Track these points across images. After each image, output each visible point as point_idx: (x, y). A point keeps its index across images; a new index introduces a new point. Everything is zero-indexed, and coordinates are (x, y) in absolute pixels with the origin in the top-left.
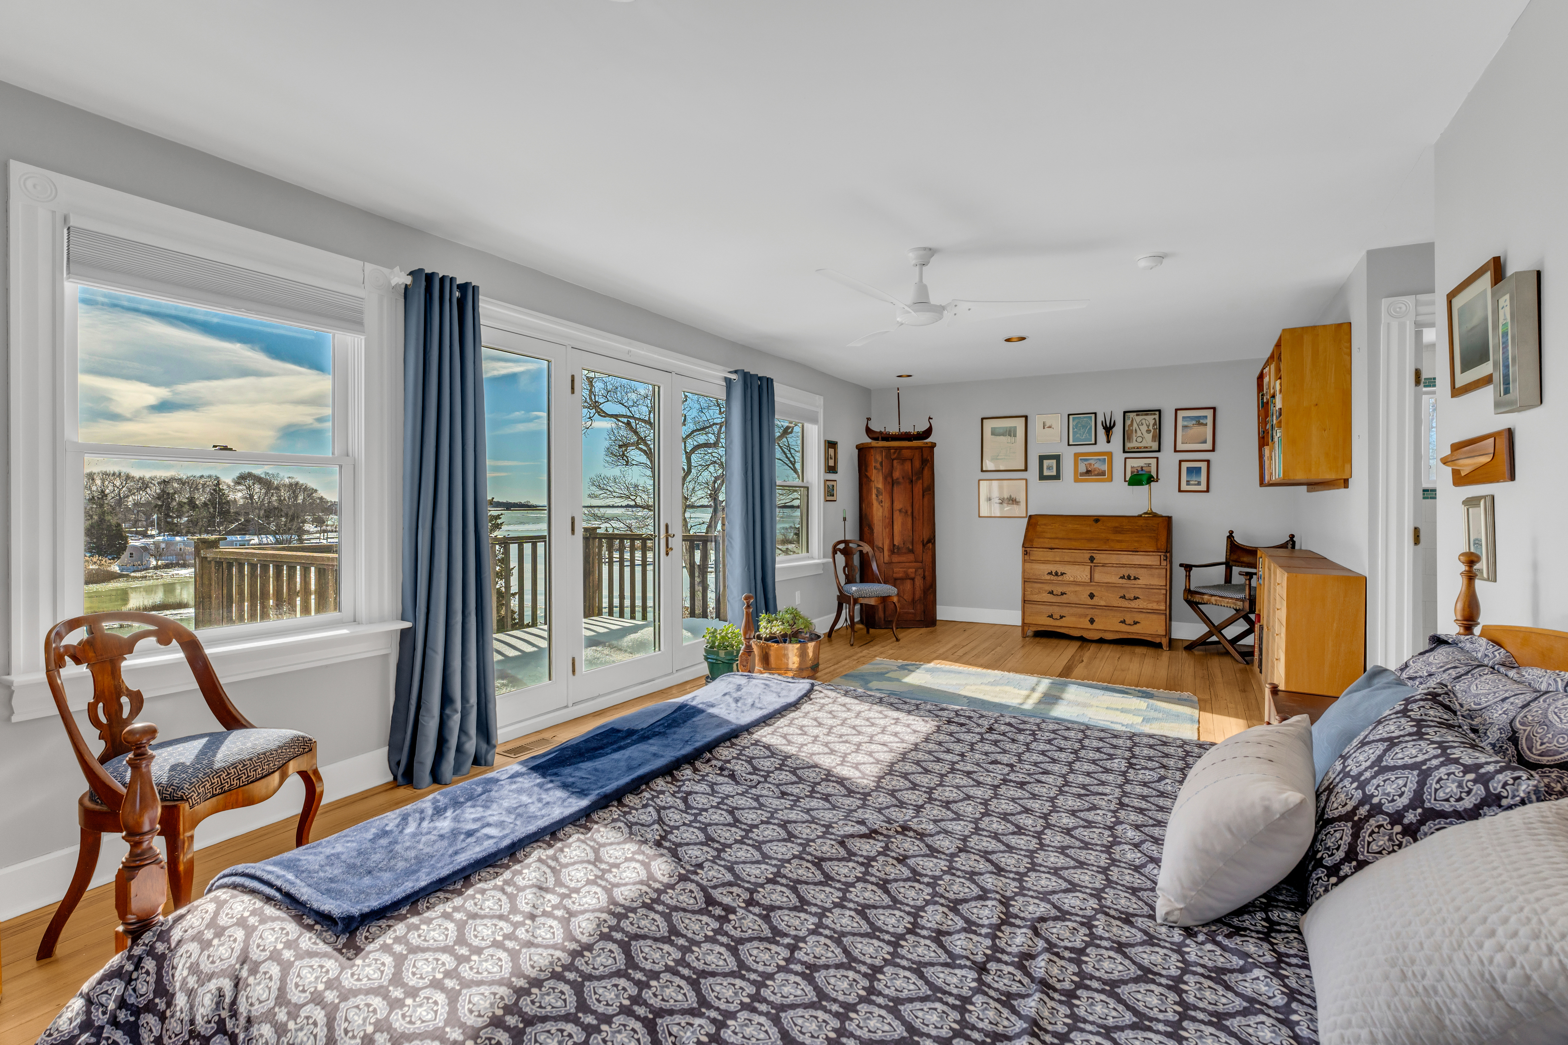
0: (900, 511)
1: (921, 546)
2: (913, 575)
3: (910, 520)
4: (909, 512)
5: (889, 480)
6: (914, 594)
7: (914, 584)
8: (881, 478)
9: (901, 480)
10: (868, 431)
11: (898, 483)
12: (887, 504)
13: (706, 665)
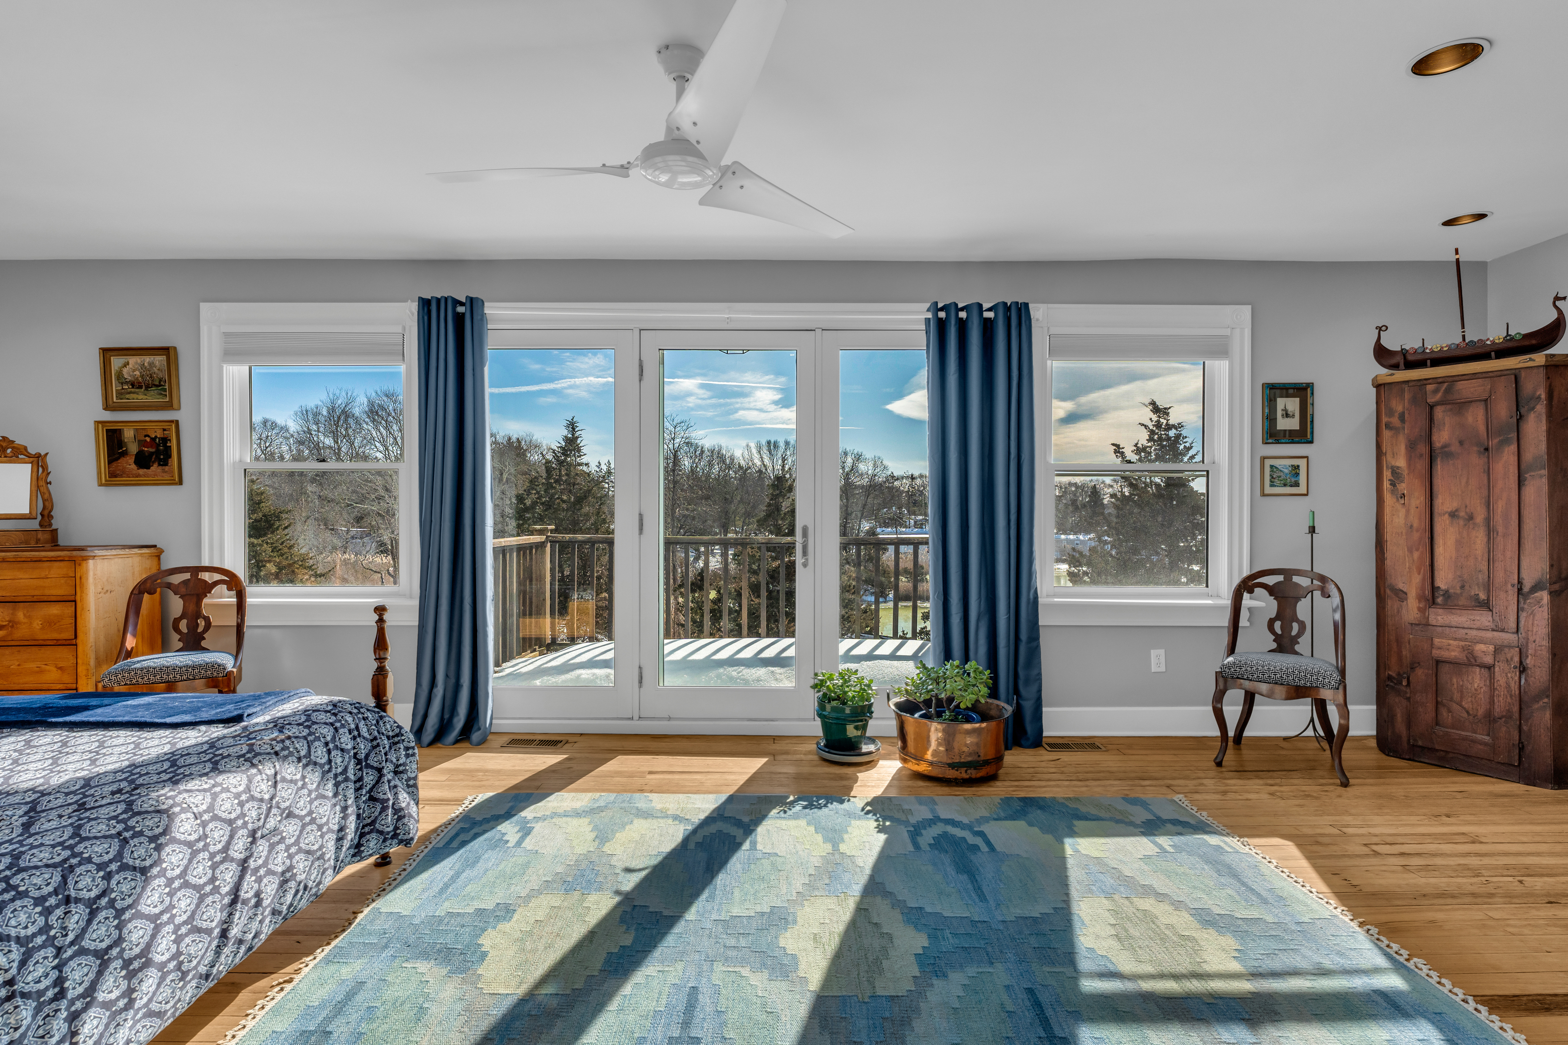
0: (1453, 515)
1: (1512, 596)
2: (1489, 660)
3: (1479, 537)
4: (1480, 518)
5: (1423, 449)
6: (1492, 702)
7: (1492, 677)
8: (1402, 448)
9: (1455, 448)
10: (1381, 353)
11: (1448, 455)
12: (1418, 500)
13: (818, 722)
